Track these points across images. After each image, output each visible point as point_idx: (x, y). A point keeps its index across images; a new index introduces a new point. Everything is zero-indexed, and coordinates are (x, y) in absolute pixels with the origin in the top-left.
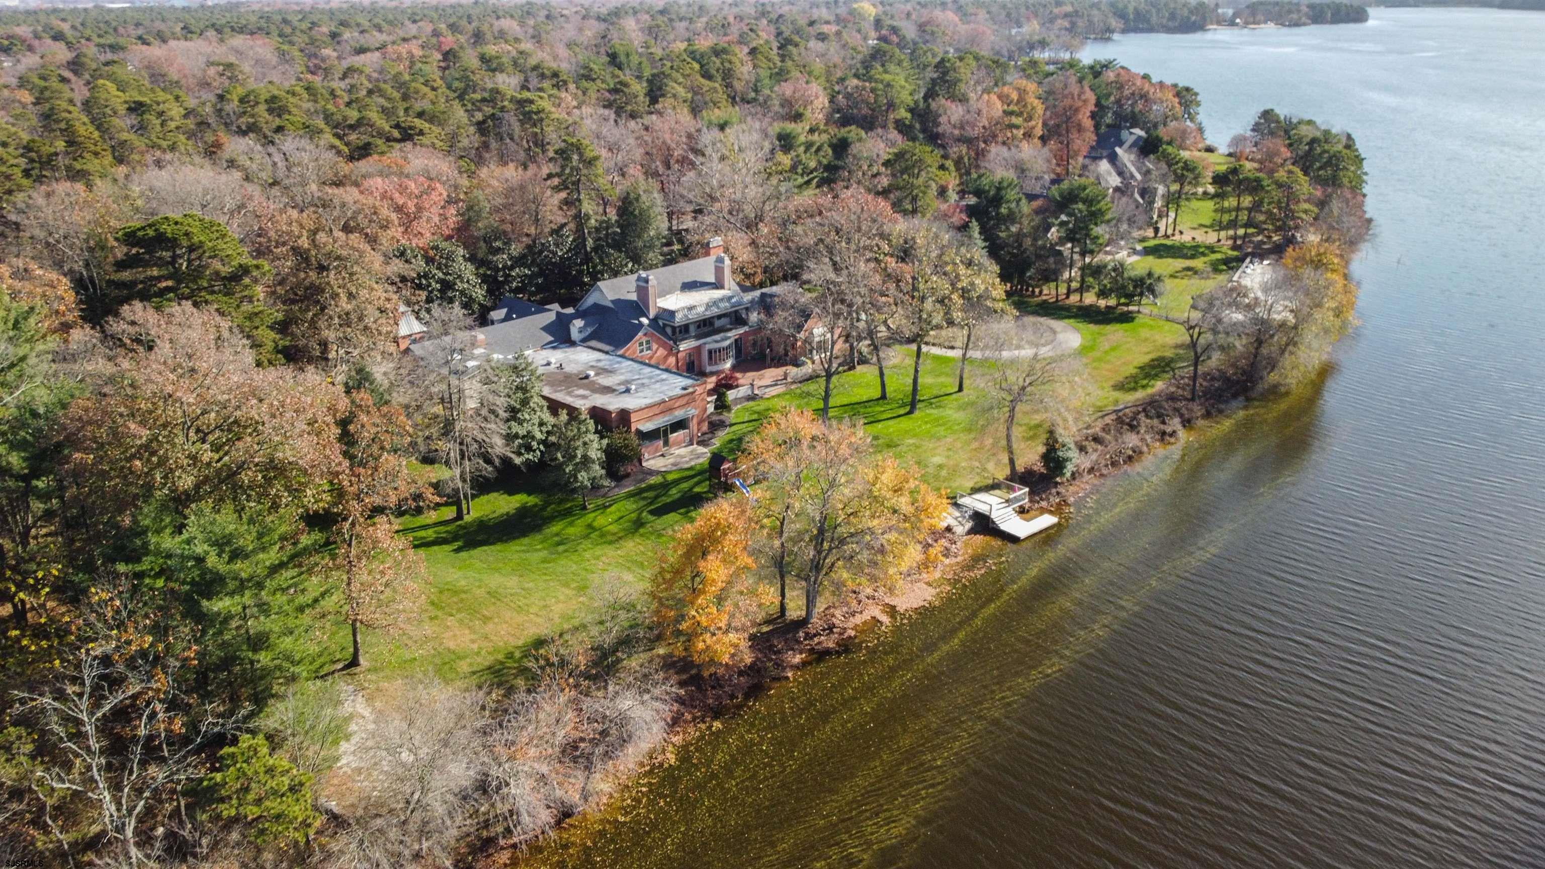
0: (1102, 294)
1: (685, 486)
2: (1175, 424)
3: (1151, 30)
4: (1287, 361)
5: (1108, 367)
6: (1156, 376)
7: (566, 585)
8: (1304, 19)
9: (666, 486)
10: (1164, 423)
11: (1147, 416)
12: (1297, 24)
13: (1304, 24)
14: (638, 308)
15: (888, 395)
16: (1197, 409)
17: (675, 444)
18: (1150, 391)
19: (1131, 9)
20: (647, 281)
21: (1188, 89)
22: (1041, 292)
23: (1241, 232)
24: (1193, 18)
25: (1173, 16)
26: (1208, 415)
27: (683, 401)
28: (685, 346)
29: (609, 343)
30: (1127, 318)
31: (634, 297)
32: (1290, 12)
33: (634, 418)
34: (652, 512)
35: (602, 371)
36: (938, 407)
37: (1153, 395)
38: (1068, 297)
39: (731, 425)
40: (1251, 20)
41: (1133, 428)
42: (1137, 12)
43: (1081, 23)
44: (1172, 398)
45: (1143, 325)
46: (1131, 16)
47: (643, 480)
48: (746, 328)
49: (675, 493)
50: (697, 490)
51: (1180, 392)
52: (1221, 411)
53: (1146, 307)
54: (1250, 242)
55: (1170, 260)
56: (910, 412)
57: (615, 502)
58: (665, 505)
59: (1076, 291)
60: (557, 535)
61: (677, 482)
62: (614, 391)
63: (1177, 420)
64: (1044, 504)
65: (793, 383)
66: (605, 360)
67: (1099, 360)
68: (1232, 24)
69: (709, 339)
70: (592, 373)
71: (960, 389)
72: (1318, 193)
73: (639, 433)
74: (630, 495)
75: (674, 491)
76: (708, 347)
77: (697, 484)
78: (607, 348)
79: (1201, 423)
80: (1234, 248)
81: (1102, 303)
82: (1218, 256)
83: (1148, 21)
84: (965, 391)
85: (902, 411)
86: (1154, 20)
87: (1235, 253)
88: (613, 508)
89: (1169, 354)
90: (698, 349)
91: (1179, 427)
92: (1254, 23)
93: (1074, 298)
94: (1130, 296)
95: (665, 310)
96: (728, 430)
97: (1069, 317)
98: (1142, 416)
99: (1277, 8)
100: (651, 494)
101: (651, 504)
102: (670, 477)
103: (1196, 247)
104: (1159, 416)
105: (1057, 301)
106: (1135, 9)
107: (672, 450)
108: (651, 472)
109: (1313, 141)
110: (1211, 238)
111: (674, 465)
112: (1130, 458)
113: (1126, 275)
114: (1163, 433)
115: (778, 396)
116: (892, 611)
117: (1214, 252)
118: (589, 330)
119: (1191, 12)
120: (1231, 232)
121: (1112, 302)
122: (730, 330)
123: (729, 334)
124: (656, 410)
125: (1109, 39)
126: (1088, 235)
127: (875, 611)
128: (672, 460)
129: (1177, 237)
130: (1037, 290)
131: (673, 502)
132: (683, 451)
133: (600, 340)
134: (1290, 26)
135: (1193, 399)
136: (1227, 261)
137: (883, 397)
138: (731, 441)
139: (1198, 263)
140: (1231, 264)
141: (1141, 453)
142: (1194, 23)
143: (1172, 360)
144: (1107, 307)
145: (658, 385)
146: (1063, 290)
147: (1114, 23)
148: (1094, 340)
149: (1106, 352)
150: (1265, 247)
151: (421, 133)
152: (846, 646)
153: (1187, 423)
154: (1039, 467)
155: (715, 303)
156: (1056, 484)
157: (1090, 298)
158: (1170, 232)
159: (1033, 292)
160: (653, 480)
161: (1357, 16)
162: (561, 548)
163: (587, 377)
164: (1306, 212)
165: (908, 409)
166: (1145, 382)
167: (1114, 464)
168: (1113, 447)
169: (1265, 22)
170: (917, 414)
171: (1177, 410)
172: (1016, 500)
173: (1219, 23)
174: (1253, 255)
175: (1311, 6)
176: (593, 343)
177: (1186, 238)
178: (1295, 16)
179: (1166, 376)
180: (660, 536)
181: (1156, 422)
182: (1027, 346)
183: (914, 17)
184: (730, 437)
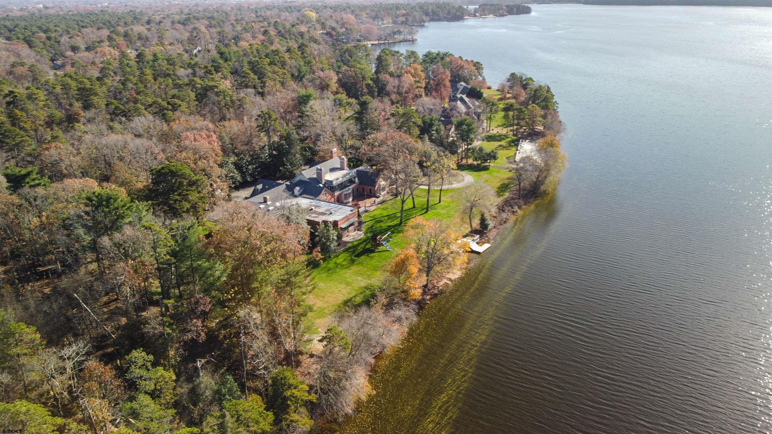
0: (475, 159)
1: (362, 246)
2: (516, 208)
3: (440, 20)
4: (547, 181)
6: (504, 191)
7: (341, 283)
8: (505, 13)
9: (355, 247)
10: (512, 208)
11: (507, 206)
12: (503, 15)
13: (506, 15)
14: (318, 180)
15: (416, 206)
16: (522, 202)
17: (351, 231)
18: (505, 197)
19: (430, 10)
20: (321, 170)
21: (478, 63)
23: (515, 127)
24: (458, 14)
25: (449, 13)
26: (525, 204)
27: (352, 216)
28: (337, 193)
29: (312, 195)
30: (486, 169)
31: (315, 176)
32: (499, 9)
33: (339, 223)
34: (355, 256)
35: (316, 207)
36: (435, 209)
37: (506, 198)
38: (462, 161)
39: (365, 222)
40: (483, 13)
41: (503, 211)
42: (433, 12)
43: (410, 19)
44: (513, 199)
45: (493, 171)
46: (431, 14)
47: (345, 246)
48: (355, 184)
49: (360, 249)
50: (367, 247)
51: (514, 196)
52: (529, 202)
53: (492, 164)
54: (519, 132)
55: (493, 142)
56: (426, 212)
57: (340, 254)
58: (359, 253)
59: (464, 158)
60: (326, 267)
61: (359, 245)
62: (326, 214)
63: (516, 207)
64: (483, 240)
65: (378, 204)
66: (314, 202)
68: (475, 16)
69: (344, 190)
70: (313, 208)
71: (440, 202)
72: (542, 113)
73: (341, 228)
74: (344, 251)
75: (359, 248)
76: (344, 193)
77: (366, 245)
78: (312, 197)
79: (524, 207)
80: (514, 135)
81: (475, 163)
82: (509, 139)
83: (438, 15)
84: (442, 203)
85: (423, 212)
86: (441, 15)
87: (515, 138)
88: (340, 256)
89: (506, 182)
90: (340, 194)
91: (517, 209)
92: (484, 15)
93: (464, 161)
94: (486, 161)
95: (328, 181)
96: (365, 224)
97: (466, 170)
98: (505, 206)
99: (493, 7)
100: (351, 250)
101: (353, 253)
102: (355, 243)
103: (500, 136)
104: (510, 206)
106: (432, 10)
107: (350, 234)
108: (347, 242)
109: (536, 90)
110: (504, 131)
111: (354, 239)
112: (505, 221)
113: (484, 152)
114: (513, 212)
115: (376, 210)
116: (450, 280)
117: (507, 138)
118: (301, 191)
119: (457, 11)
120: (512, 128)
121: (479, 162)
122: (349, 186)
123: (350, 187)
124: (345, 220)
125: (423, 26)
126: (469, 138)
127: (445, 281)
128: (352, 237)
129: (491, 132)
131: (360, 252)
132: (353, 234)
133: (307, 194)
134: (499, 16)
135: (519, 199)
136: (513, 141)
137: (414, 207)
138: (369, 228)
139: (503, 143)
140: (515, 143)
141: (508, 219)
142: (458, 16)
143: (508, 185)
144: (477, 164)
145: (340, 210)
147: (424, 18)
148: (478, 178)
150: (525, 134)
151: (180, 106)
152: (441, 292)
153: (520, 207)
154: (478, 227)
155: (345, 176)
156: (485, 233)
157: (470, 161)
158: (488, 129)
160: (349, 245)
161: (527, 11)
162: (330, 272)
163: (312, 209)
164: (540, 121)
165: (425, 210)
166: (502, 194)
167: (501, 224)
168: (499, 219)
169: (489, 15)
170: (429, 212)
171: (515, 203)
172: (476, 239)
173: (469, 15)
174: (522, 138)
175: (507, 6)
176: (305, 196)
177: (495, 132)
178: (501, 12)
179: (508, 190)
180: (363, 264)
181: (510, 208)
182: (454, 182)
183: (334, 18)
184: (367, 227)
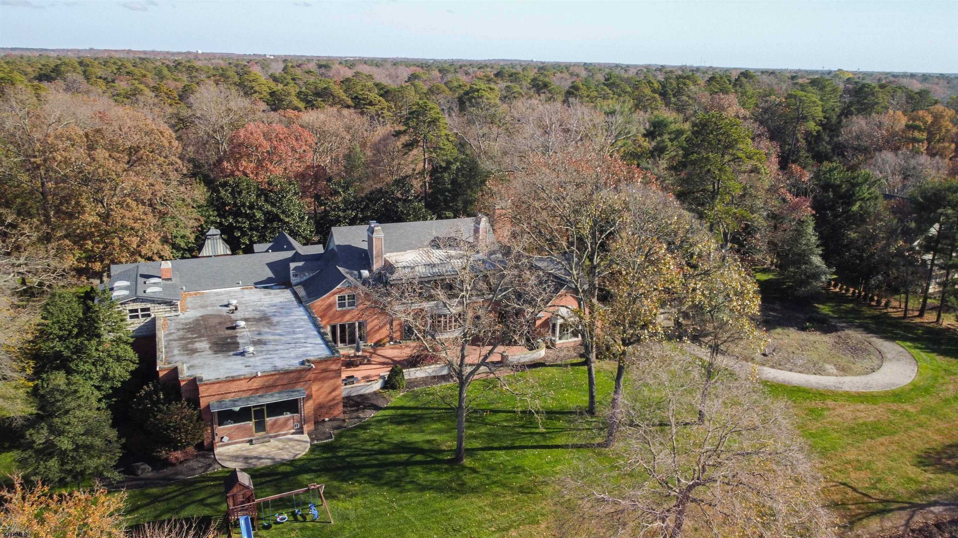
5: (942, 425)
22: (887, 305)
31: (365, 246)
33: (204, 392)
38: (921, 315)
59: (933, 309)
66: (286, 310)
67: (931, 411)
90: (422, 311)
95: (390, 265)
105: (905, 317)
118: (308, 275)
124: (244, 386)
130: (883, 302)
146: (914, 304)
148: (935, 379)
149: (946, 401)
157: (949, 321)
159: (879, 302)
163: (235, 327)
176: (300, 289)
